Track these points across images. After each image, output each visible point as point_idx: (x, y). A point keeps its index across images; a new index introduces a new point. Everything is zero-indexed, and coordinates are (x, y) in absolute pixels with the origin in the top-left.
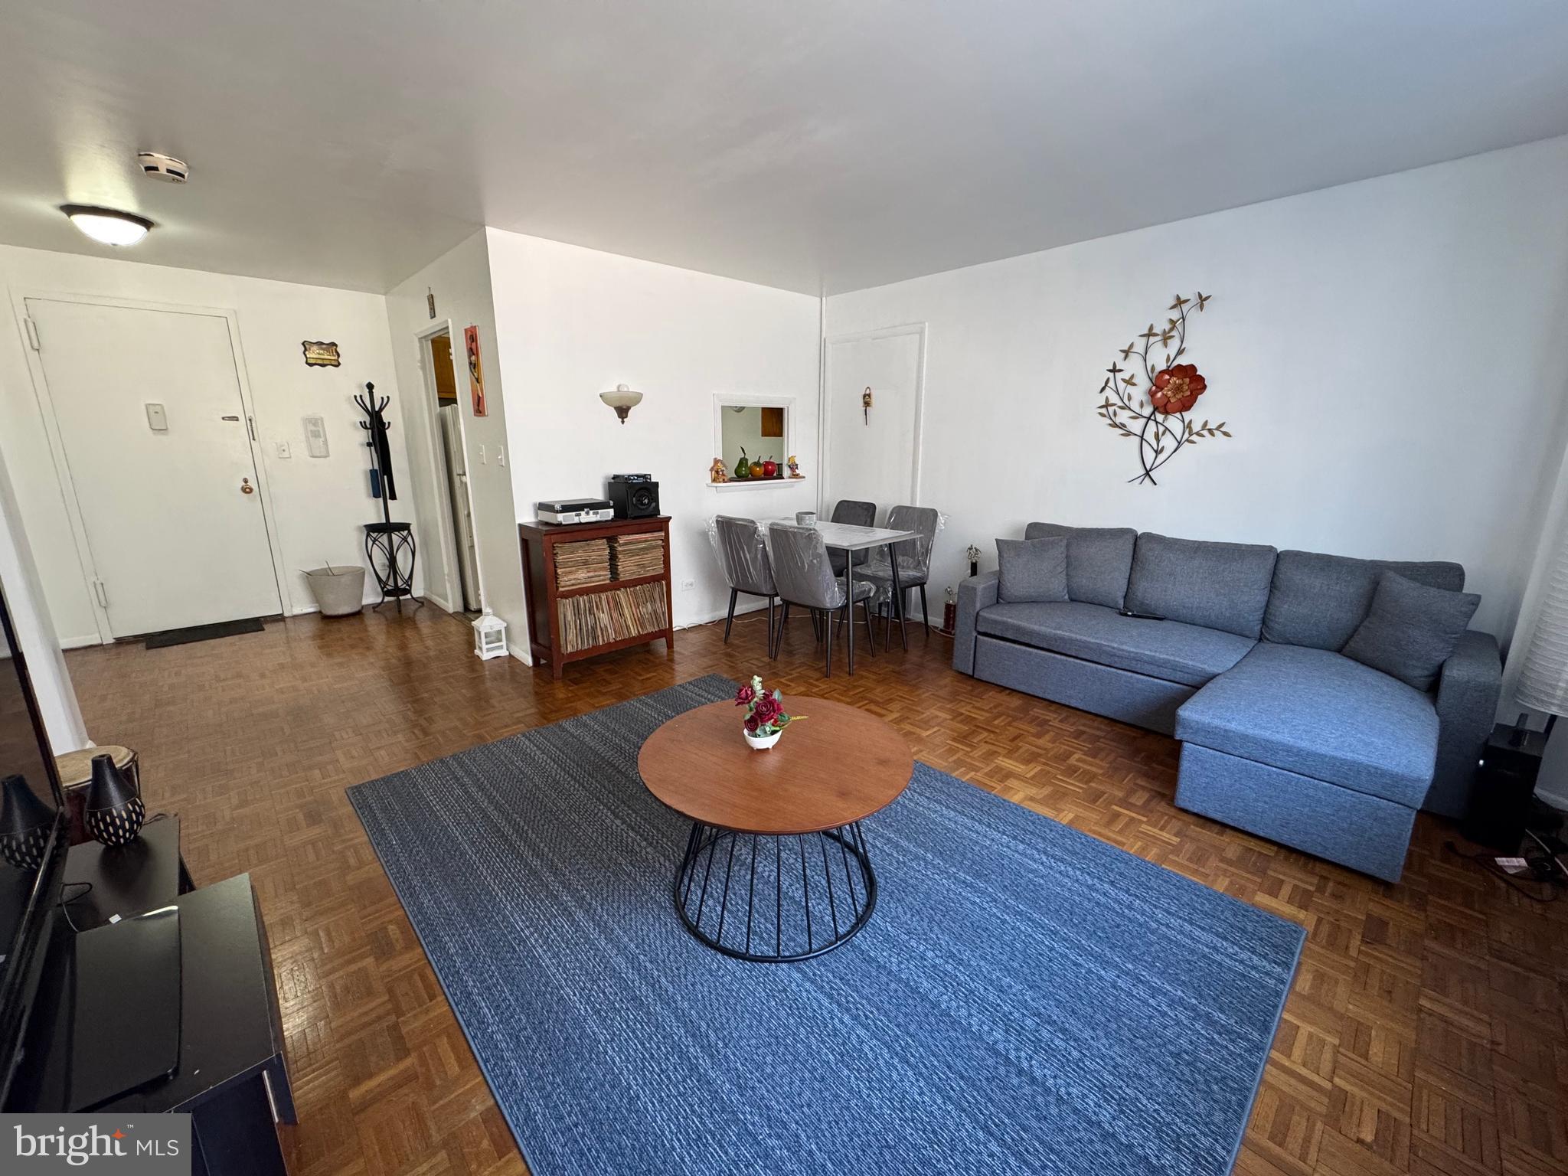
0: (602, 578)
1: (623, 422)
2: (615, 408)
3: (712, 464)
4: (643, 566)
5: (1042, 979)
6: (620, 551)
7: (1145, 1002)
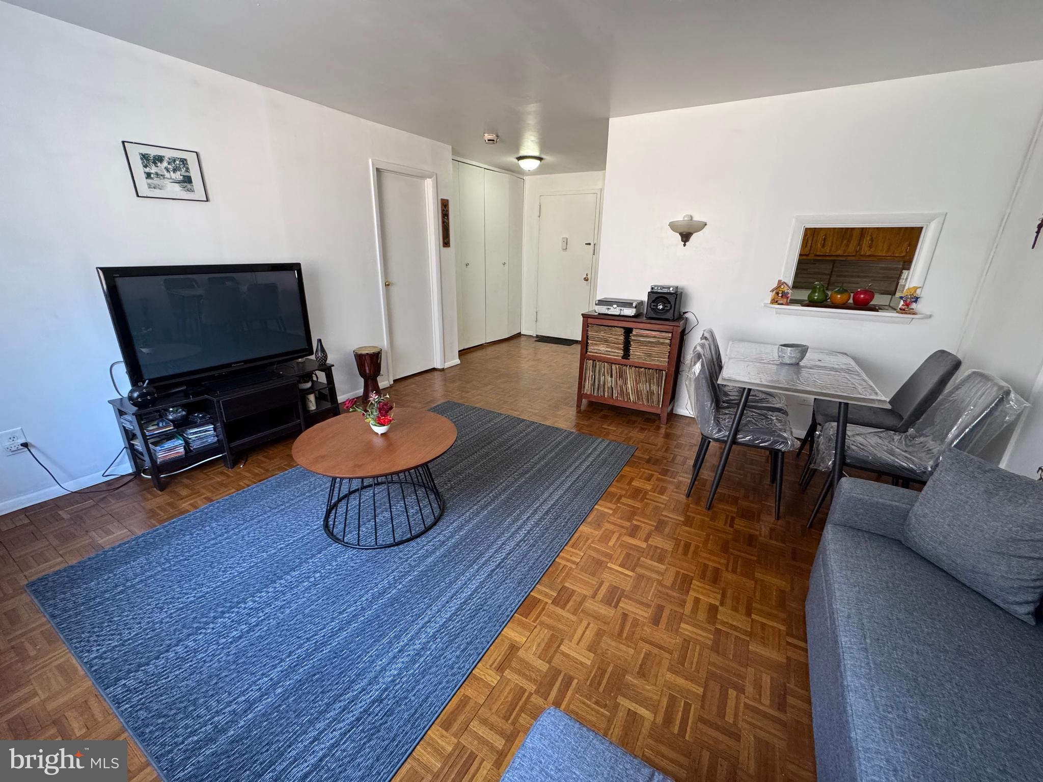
0: (616, 354)
1: (685, 245)
2: (681, 234)
3: (775, 285)
4: (650, 356)
5: (283, 630)
6: (633, 340)
7: (243, 693)
